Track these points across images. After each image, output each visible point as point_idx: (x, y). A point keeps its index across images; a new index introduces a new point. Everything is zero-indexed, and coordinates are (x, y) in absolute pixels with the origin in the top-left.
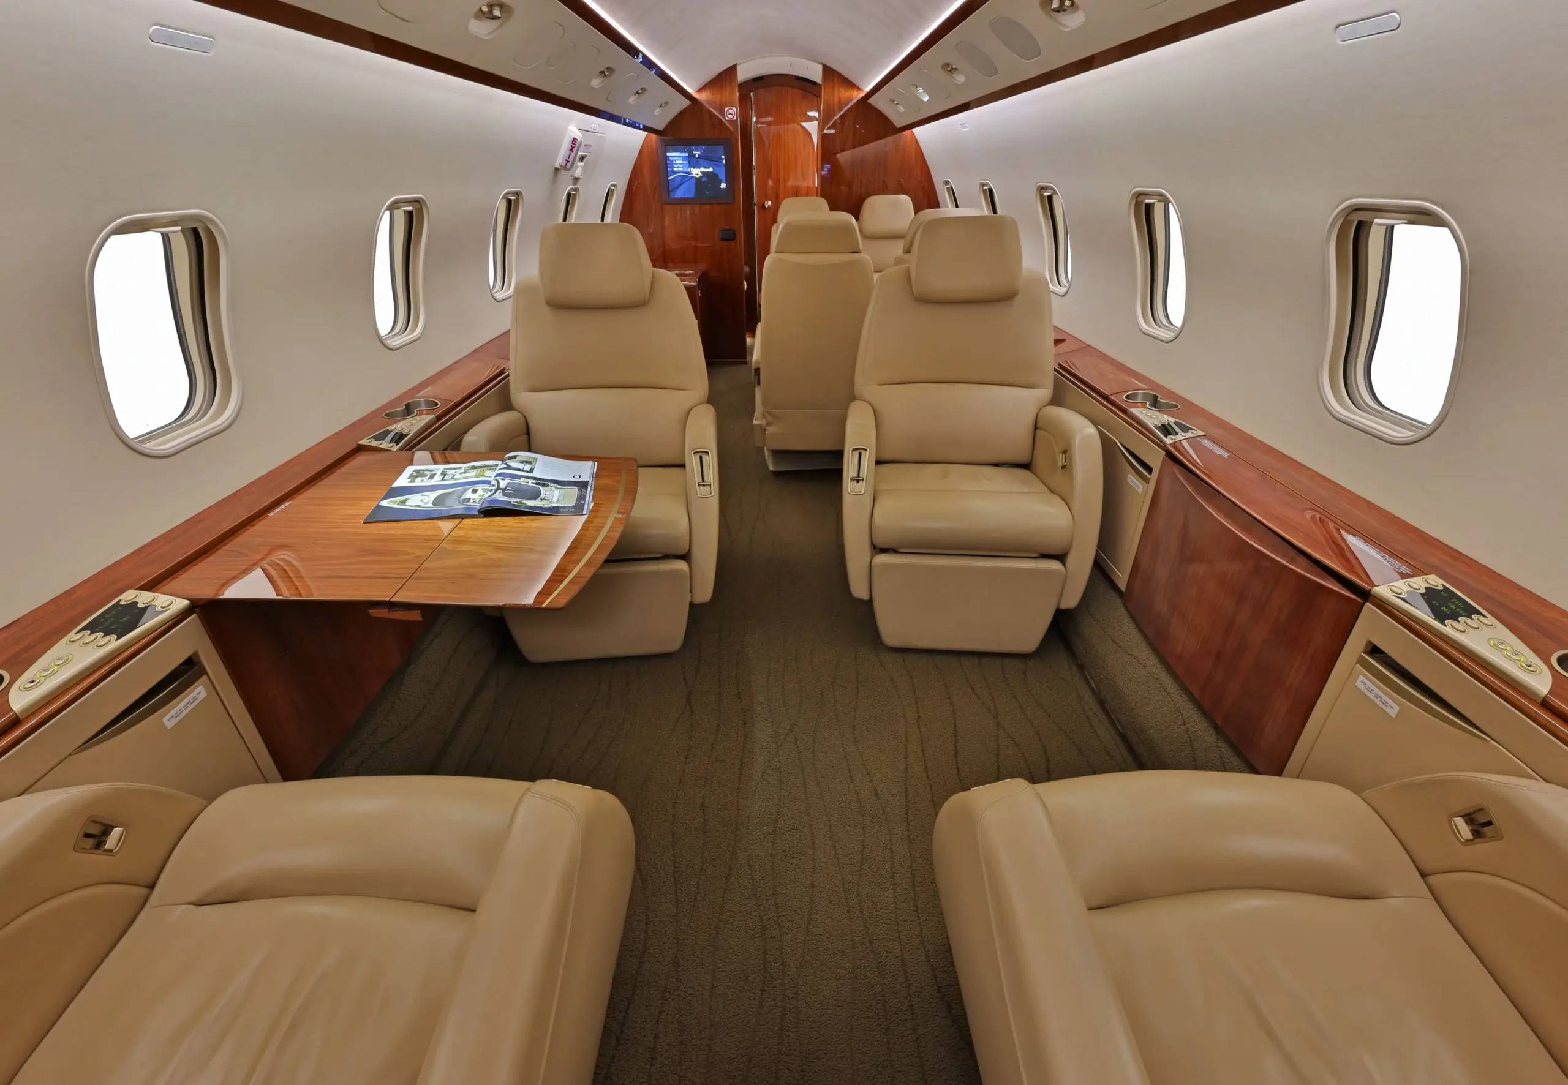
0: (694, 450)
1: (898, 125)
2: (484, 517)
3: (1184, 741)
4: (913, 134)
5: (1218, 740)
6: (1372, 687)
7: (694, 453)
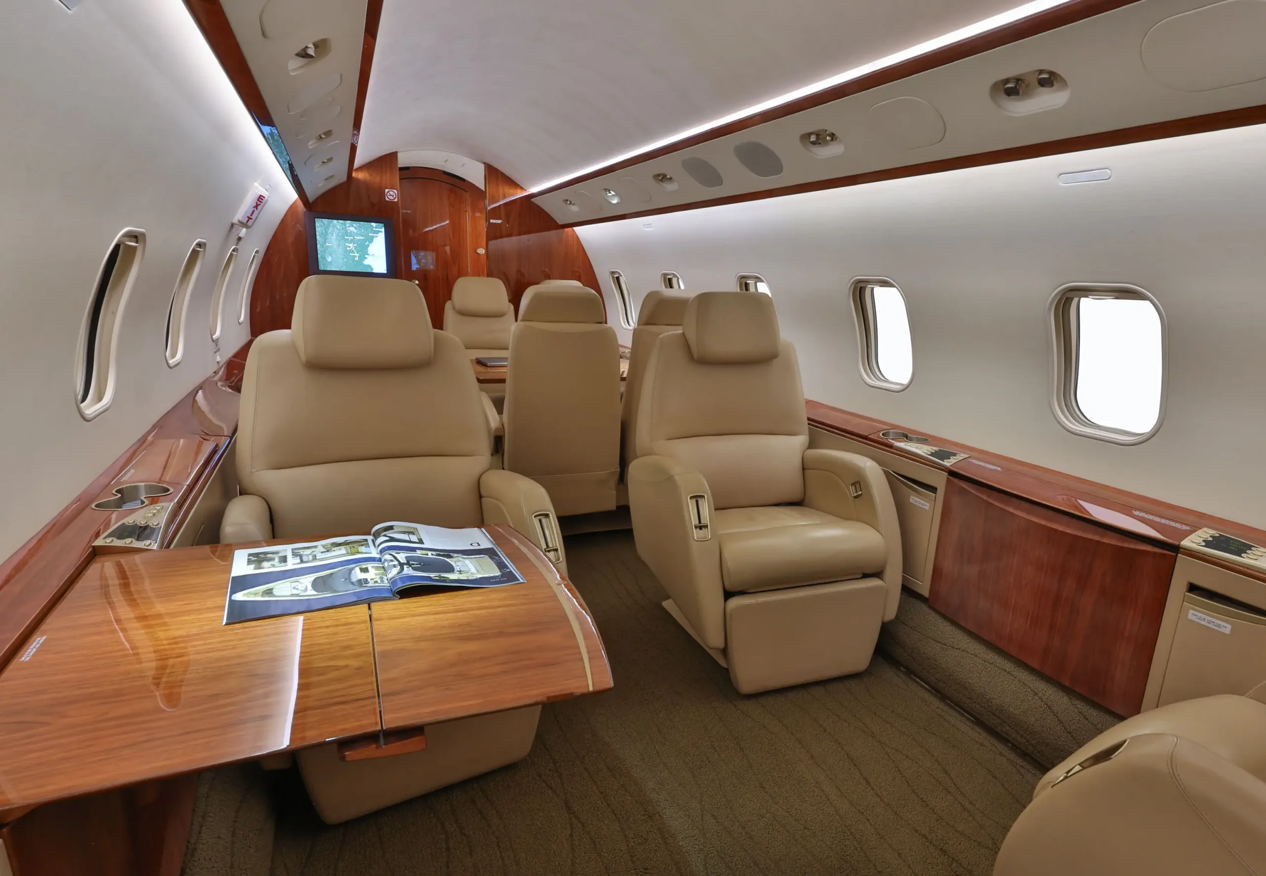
0: (533, 514)
1: (560, 222)
2: (400, 598)
3: (1043, 709)
4: (574, 230)
5: (1071, 699)
6: (1203, 616)
7: (535, 517)
